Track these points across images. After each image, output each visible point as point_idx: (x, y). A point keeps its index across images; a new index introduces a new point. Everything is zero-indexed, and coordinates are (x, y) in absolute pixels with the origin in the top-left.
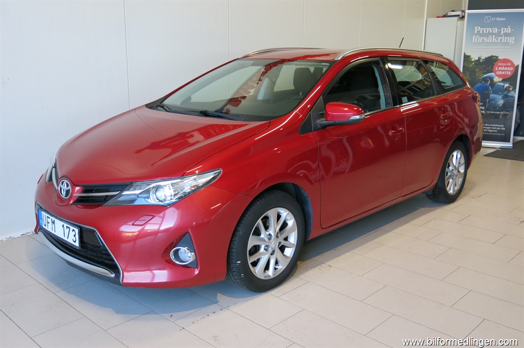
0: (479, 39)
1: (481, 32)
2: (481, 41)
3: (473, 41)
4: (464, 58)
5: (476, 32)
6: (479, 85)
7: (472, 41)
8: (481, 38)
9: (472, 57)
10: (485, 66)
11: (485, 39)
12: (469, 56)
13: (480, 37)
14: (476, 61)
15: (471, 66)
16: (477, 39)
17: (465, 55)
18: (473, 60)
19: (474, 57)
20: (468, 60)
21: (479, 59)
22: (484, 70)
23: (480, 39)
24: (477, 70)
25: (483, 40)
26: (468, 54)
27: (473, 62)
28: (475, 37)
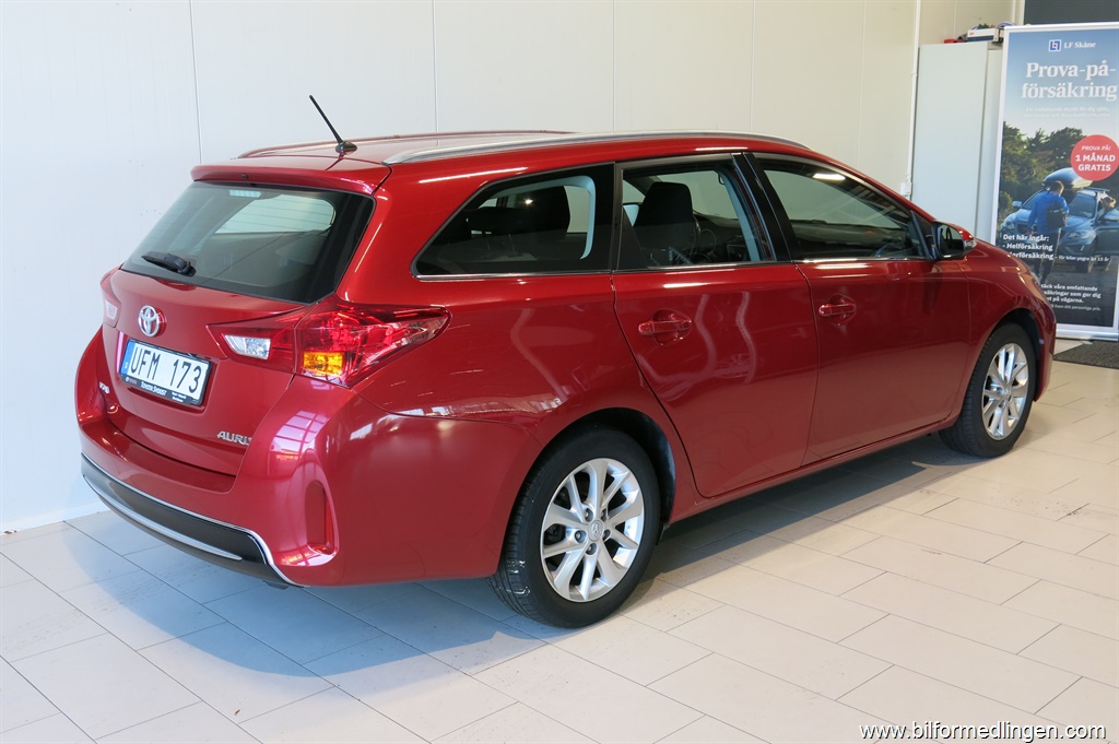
0: (1037, 90)
1: (1041, 75)
2: (1041, 96)
3: (1024, 96)
4: (1004, 134)
5: (1029, 75)
6: (1039, 195)
7: (1021, 94)
8: (1042, 89)
9: (1021, 132)
10: (1051, 152)
11: (1050, 91)
12: (1016, 130)
13: (1038, 87)
14: (1031, 141)
15: (1019, 152)
16: (1033, 91)
17: (1005, 128)
18: (1024, 138)
19: (1027, 133)
20: (1013, 139)
21: (1038, 136)
22: (1050, 162)
23: (1040, 92)
24: (1034, 161)
25: (1046, 93)
26: (1012, 125)
27: (1023, 143)
28: (1029, 87)
